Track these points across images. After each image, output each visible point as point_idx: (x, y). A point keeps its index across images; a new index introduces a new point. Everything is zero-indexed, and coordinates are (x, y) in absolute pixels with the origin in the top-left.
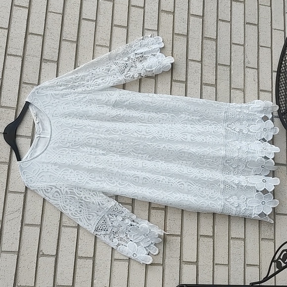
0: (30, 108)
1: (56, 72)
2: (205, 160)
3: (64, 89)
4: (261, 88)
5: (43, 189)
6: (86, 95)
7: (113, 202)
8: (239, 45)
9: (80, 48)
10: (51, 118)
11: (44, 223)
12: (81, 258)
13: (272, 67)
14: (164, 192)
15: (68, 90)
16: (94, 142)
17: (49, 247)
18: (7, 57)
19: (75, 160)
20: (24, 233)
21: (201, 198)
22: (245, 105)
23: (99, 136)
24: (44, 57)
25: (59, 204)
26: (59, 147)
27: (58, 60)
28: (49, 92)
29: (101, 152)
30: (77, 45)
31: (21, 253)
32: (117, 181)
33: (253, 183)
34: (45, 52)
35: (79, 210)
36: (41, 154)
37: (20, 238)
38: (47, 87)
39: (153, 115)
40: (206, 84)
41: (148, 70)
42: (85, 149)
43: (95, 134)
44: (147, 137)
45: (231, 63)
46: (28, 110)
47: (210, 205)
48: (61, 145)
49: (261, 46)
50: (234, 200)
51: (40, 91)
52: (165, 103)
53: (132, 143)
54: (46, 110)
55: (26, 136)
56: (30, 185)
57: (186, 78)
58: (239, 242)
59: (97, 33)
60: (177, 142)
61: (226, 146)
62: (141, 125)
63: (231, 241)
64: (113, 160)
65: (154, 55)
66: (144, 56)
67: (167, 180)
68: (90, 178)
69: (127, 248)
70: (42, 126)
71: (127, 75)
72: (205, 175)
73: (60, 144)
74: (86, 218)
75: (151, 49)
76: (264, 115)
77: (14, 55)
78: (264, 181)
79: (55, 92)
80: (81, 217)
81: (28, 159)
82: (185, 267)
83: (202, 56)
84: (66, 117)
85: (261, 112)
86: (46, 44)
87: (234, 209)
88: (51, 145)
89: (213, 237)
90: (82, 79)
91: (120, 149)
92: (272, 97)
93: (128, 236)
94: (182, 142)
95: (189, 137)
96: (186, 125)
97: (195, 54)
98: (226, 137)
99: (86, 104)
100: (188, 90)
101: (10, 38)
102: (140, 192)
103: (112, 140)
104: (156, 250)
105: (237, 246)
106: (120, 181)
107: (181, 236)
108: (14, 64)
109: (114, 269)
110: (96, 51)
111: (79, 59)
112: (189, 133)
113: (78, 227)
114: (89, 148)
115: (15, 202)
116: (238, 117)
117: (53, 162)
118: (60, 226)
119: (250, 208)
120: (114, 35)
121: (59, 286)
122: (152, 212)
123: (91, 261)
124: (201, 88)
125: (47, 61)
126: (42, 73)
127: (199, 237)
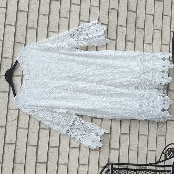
1: (36, 35)
4: (163, 43)
8: (150, 15)
9: (51, 19)
11: (30, 127)
12: (52, 147)
13: (171, 29)
17: (33, 141)
18: (6, 26)
20: (18, 133)
24: (28, 26)
27: (37, 27)
30: (49, 17)
31: (17, 145)
34: (29, 22)
37: (16, 136)
40: (129, 41)
45: (145, 27)
49: (165, 15)
55: (18, 75)
57: (116, 37)
58: (145, 137)
59: (61, 9)
63: (140, 137)
77: (10, 25)
82: (112, 152)
83: (126, 22)
86: (29, 17)
89: (129, 134)
92: (170, 49)
97: (122, 22)
100: (117, 45)
101: (7, 14)
105: (143, 140)
107: (110, 134)
108: (10, 30)
109: (70, 153)
110: (60, 21)
111: (50, 27)
113: (50, 129)
115: (13, 115)
118: (39, 128)
120: (72, 10)
121: (39, 163)
122: (93, 120)
123: (57, 149)
124: (125, 43)
125: (31, 28)
126: (27, 36)
127: (121, 134)
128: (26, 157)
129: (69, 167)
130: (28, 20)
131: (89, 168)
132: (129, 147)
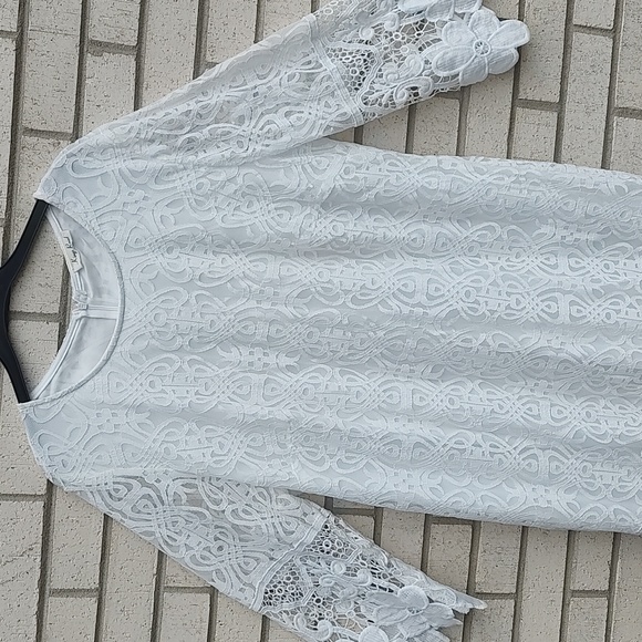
0: (52, 218)
1: (132, 87)
2: (608, 377)
3: (162, 152)
5: (103, 487)
6: (234, 172)
7: (320, 517)
10: (121, 254)
11: (110, 585)
14: (476, 483)
15: (173, 157)
16: (262, 331)
19: (202, 390)
20: (48, 618)
21: (587, 495)
23: (278, 312)
24: (92, 34)
25: (153, 534)
26: (149, 351)
27: (139, 42)
28: (114, 165)
29: (284, 361)
32: (332, 456)
34: (94, 15)
35: (214, 545)
36: (92, 376)
38: (103, 149)
39: (451, 229)
40: (626, 112)
41: (442, 74)
42: (234, 355)
43: (266, 306)
44: (432, 312)
46: (47, 227)
47: (612, 517)
48: (157, 344)
51: (81, 160)
52: (493, 194)
53: (381, 334)
54: (105, 227)
55: (41, 314)
56: (59, 478)
57: (562, 93)
60: (528, 325)
62: (410, 270)
64: (322, 388)
65: (462, 16)
66: (429, 20)
67: (486, 447)
68: (249, 450)
70: (94, 277)
71: (371, 98)
72: (604, 428)
73: (153, 342)
74: (236, 567)
79: (131, 164)
80: (221, 566)
81: (52, 396)
83: (617, 10)
84: (169, 250)
88: (125, 346)
89: (609, 593)
90: (222, 113)
91: (343, 352)
93: (363, 611)
94: (541, 325)
95: (563, 307)
96: (553, 261)
99: (235, 204)
100: (566, 132)
102: (403, 489)
103: (319, 323)
106: (341, 455)
107: (516, 596)
110: (267, 8)
111: (210, 39)
112: (565, 293)
114: (245, 351)
115: (17, 526)
117: (130, 401)
118: (157, 588)
122: (433, 532)
124: (607, 122)
125: (103, 47)
126: (86, 92)
127: (569, 595)
130: (91, 4)
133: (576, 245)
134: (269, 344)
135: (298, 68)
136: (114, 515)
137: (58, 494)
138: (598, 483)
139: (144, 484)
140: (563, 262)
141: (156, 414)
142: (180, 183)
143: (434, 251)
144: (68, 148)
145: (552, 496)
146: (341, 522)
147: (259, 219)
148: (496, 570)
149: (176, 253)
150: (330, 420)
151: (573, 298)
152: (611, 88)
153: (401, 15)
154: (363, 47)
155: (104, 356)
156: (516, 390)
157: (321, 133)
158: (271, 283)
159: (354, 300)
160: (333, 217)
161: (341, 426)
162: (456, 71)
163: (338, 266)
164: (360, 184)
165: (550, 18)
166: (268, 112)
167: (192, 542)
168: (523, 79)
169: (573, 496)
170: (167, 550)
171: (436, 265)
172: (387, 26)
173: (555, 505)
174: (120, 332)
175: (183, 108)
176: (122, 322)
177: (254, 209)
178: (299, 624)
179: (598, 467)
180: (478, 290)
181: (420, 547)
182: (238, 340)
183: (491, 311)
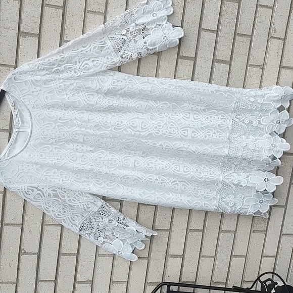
0: (7, 96)
1: (37, 49)
2: (204, 158)
3: (47, 74)
4: (284, 64)
5: (23, 190)
6: (73, 81)
7: (100, 202)
8: (267, 7)
9: (68, 16)
10: (31, 110)
11: (26, 223)
12: (65, 254)
14: (156, 193)
15: (51, 75)
16: (81, 138)
17: (31, 245)
19: (59, 158)
20: (4, 233)
21: (195, 198)
22: (260, 93)
23: (87, 132)
24: (22, 29)
25: (41, 206)
26: (41, 144)
27: (40, 32)
28: (29, 78)
29: (89, 149)
30: (64, 12)
32: (105, 182)
33: (254, 182)
35: (63, 211)
36: (20, 152)
38: (26, 72)
39: (151, 103)
40: (220, 61)
41: (150, 48)
42: (71, 146)
43: (83, 129)
44: (142, 134)
45: (253, 32)
46: (5, 99)
47: (203, 206)
48: (44, 141)
50: (230, 199)
51: (17, 76)
52: (166, 92)
53: (124, 140)
54: (26, 100)
55: (3, 129)
56: (8, 187)
57: (196, 54)
58: (230, 235)
60: (176, 139)
61: (230, 142)
62: (136, 118)
63: (221, 234)
64: (102, 159)
65: (160, 25)
66: (147, 27)
67: (160, 180)
68: (75, 179)
69: (113, 246)
70: (22, 117)
71: (124, 56)
72: (202, 175)
73: (42, 141)
74: (70, 218)
75: (156, 18)
76: (280, 105)
78: (266, 180)
79: (35, 78)
80: (65, 218)
81: (6, 158)
82: (171, 261)
83: (218, 23)
84: (49, 109)
85: (278, 101)
86: (24, 11)
87: (229, 208)
88: (32, 142)
89: (203, 230)
90: (69, 60)
91: (111, 146)
93: (114, 234)
94: (181, 139)
95: (190, 133)
96: (188, 116)
97: (210, 22)
98: (232, 131)
99: (73, 93)
100: (197, 68)
102: (130, 194)
103: (102, 136)
104: (142, 246)
105: (226, 239)
106: (108, 182)
107: (170, 230)
109: (98, 264)
110: (87, 21)
111: (66, 32)
112: (191, 128)
113: (62, 227)
114: (75, 145)
116: (250, 108)
117: (34, 161)
118: (42, 224)
119: (246, 207)
121: (42, 281)
122: (141, 208)
123: (75, 257)
124: (212, 65)
125: (26, 34)
126: (20, 50)
127: (188, 231)
128: (18, 272)
129: (94, 286)
130: (22, 18)
131: (129, 286)
132: (200, 252)
133: (197, 110)
134: (84, 142)
135: (98, 44)
136: (27, 199)
137: (8, 191)
138: (199, 194)
139: (38, 189)
140: (192, 116)
141: (42, 166)
142: (53, 85)
143: (145, 111)
144: (13, 71)
145: (182, 198)
146: (108, 204)
147: (81, 98)
148: (163, 222)
149: (51, 109)
150: (105, 170)
151: (194, 130)
152: (214, 52)
153: (137, 25)
154: (122, 37)
155: (25, 145)
156: (172, 161)
157: (105, 69)
158: (85, 121)
159: (115, 128)
160: (109, 98)
161: (108, 172)
162: (156, 47)
163: (110, 116)
164: (118, 88)
165: (193, 26)
166: (86, 60)
167: (55, 209)
168: (182, 48)
169: (190, 198)
170: (46, 212)
171: (145, 116)
172: (131, 29)
173: (183, 201)
174: (30, 137)
175: (55, 58)
176: (31, 134)
177: (79, 95)
178: (92, 238)
179: (200, 188)
180: (160, 126)
181: (136, 213)
182: (73, 141)
183: (164, 134)
